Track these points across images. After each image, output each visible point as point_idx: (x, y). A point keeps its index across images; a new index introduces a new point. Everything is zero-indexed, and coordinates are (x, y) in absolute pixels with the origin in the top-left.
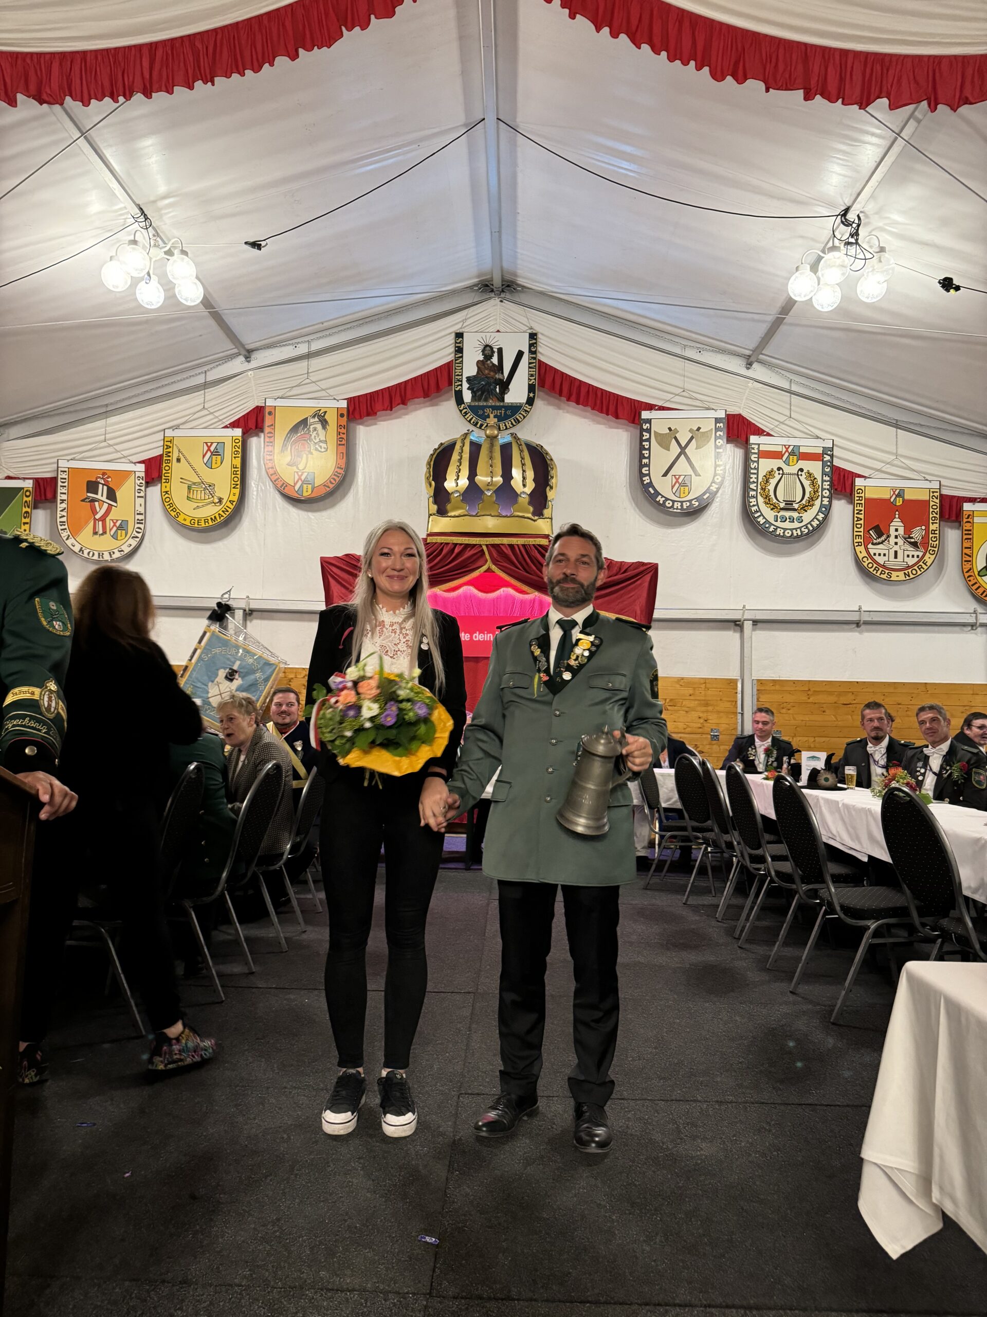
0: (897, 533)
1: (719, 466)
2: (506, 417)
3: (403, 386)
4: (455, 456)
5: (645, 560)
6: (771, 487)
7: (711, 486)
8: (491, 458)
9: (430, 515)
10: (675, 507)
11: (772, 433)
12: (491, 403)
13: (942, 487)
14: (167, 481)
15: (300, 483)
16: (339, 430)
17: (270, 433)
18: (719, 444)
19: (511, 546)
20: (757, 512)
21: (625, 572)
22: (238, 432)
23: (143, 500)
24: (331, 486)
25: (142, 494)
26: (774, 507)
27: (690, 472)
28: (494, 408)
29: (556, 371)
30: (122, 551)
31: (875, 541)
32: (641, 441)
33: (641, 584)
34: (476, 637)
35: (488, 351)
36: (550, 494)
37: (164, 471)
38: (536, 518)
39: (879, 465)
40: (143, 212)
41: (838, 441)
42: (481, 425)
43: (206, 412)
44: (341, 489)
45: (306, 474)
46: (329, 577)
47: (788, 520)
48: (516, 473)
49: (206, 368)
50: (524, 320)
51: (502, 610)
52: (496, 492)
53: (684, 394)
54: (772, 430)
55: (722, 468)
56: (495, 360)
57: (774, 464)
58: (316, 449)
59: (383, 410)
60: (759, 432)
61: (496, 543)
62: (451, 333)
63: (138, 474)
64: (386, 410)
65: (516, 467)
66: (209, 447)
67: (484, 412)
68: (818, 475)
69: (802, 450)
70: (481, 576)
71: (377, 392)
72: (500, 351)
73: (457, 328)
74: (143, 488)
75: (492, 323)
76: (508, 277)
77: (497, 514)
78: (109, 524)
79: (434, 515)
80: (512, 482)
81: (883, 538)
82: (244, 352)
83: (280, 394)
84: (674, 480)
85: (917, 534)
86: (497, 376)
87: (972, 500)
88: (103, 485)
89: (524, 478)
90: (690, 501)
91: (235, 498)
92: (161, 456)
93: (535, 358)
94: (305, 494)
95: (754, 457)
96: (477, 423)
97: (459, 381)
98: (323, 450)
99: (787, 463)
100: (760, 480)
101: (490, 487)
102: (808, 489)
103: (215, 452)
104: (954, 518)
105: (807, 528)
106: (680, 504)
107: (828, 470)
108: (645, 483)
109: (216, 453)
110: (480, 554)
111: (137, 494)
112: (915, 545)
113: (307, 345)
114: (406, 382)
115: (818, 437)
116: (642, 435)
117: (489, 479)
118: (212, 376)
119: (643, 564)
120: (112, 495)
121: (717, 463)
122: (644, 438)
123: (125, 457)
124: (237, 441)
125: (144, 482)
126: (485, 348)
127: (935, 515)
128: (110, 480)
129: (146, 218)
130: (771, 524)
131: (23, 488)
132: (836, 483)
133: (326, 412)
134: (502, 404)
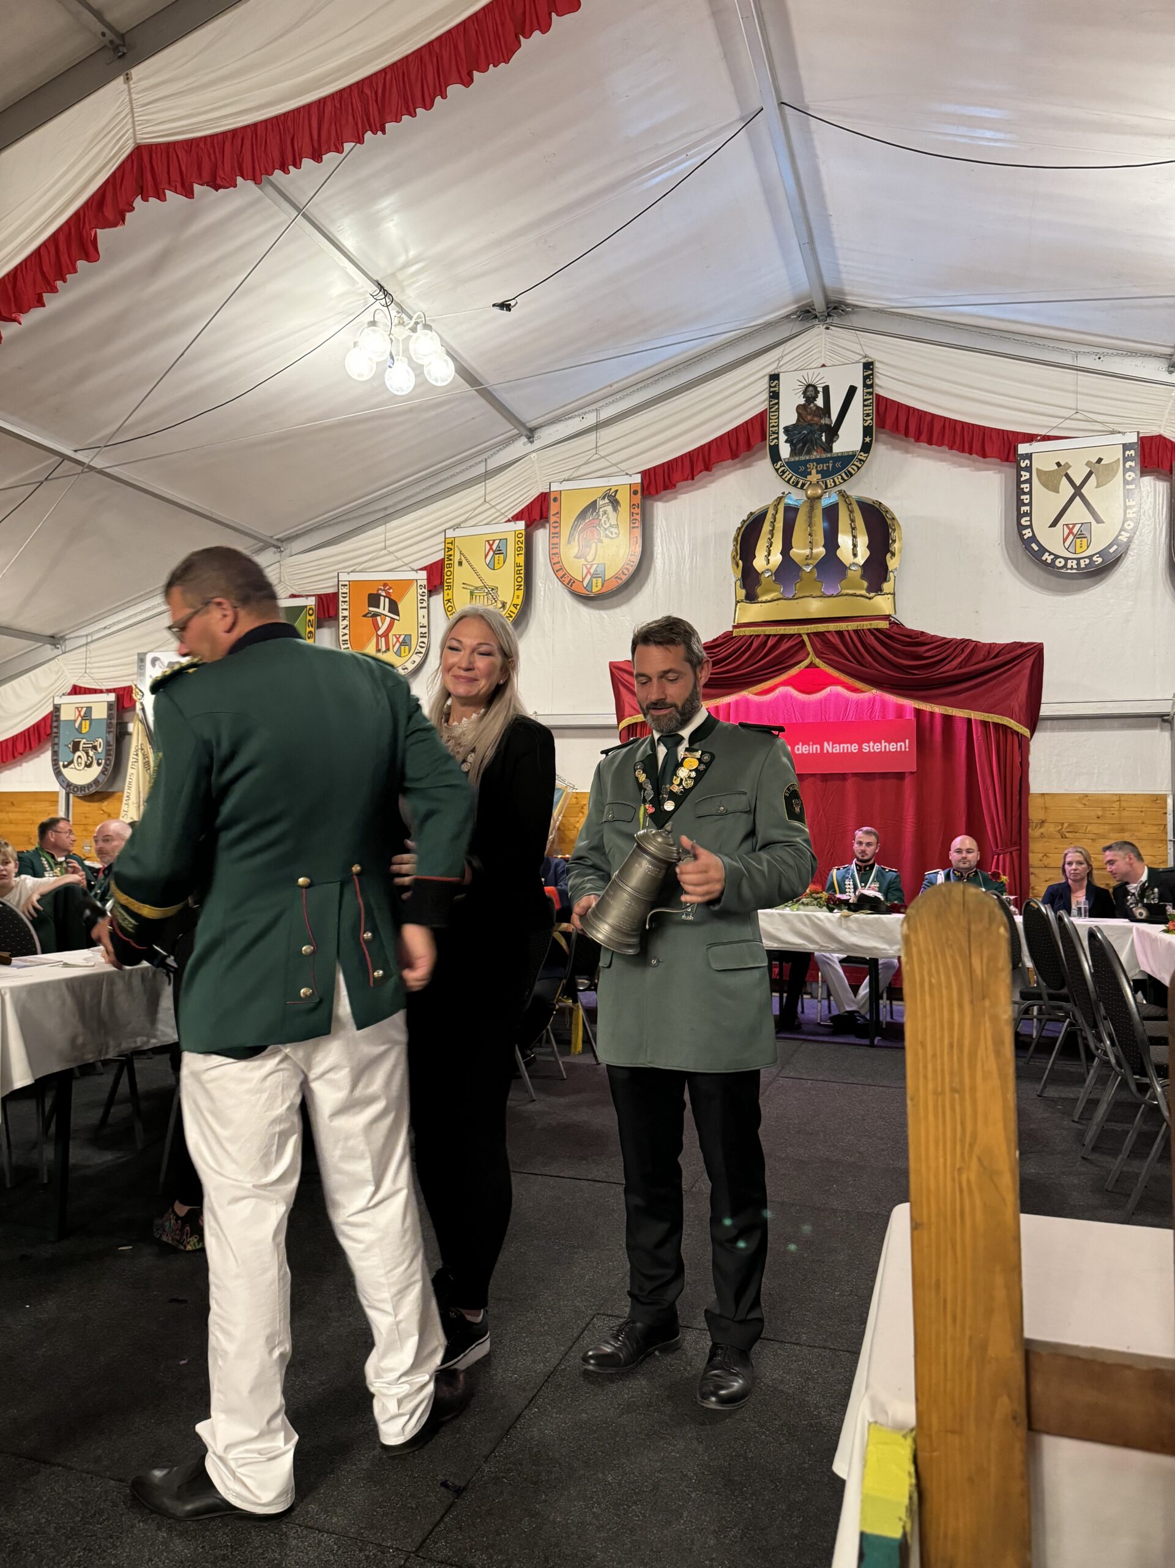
1: (1131, 507)
2: (836, 471)
3: (706, 448)
4: (766, 527)
5: (1025, 640)
7: (1119, 534)
8: (810, 525)
9: (737, 602)
10: (1069, 566)
12: (815, 455)
14: (450, 587)
15: (589, 577)
16: (632, 510)
17: (556, 522)
18: (1130, 479)
19: (840, 633)
21: (995, 657)
22: (521, 525)
23: (425, 611)
24: (625, 578)
25: (425, 604)
27: (1089, 518)
28: (819, 461)
29: (899, 406)
30: (406, 668)
32: (1019, 482)
33: (1019, 672)
34: (798, 749)
35: (810, 391)
36: (892, 563)
37: (446, 577)
38: (872, 594)
40: (381, 288)
42: (803, 485)
43: (487, 506)
44: (637, 580)
45: (595, 566)
46: (620, 686)
48: (844, 540)
49: (485, 456)
50: (856, 348)
51: (831, 716)
52: (817, 566)
53: (1078, 416)
55: (1134, 510)
56: (820, 402)
58: (607, 536)
59: (683, 480)
61: (820, 630)
62: (764, 376)
63: (420, 583)
64: (687, 479)
65: (844, 533)
66: (491, 546)
67: (807, 468)
70: (801, 673)
71: (676, 460)
72: (826, 389)
73: (770, 370)
74: (425, 598)
75: (815, 357)
76: (833, 297)
77: (819, 594)
78: (392, 639)
79: (742, 601)
80: (838, 553)
82: (525, 432)
83: (566, 475)
84: (1067, 531)
86: (823, 422)
88: (385, 597)
89: (855, 546)
90: (1090, 557)
91: (519, 601)
92: (443, 560)
93: (871, 393)
94: (595, 589)
96: (798, 483)
97: (774, 433)
98: (614, 536)
101: (809, 561)
103: (498, 550)
106: (1075, 562)
108: (1026, 537)
109: (498, 552)
110: (800, 645)
111: (420, 605)
113: (594, 414)
114: (710, 444)
116: (1019, 476)
117: (807, 552)
118: (493, 464)
119: (1022, 645)
120: (394, 608)
121: (1128, 504)
122: (1022, 479)
123: (406, 564)
124: (520, 536)
125: (426, 591)
126: (806, 389)
128: (391, 591)
129: (386, 294)
131: (306, 606)
133: (617, 491)
134: (829, 455)
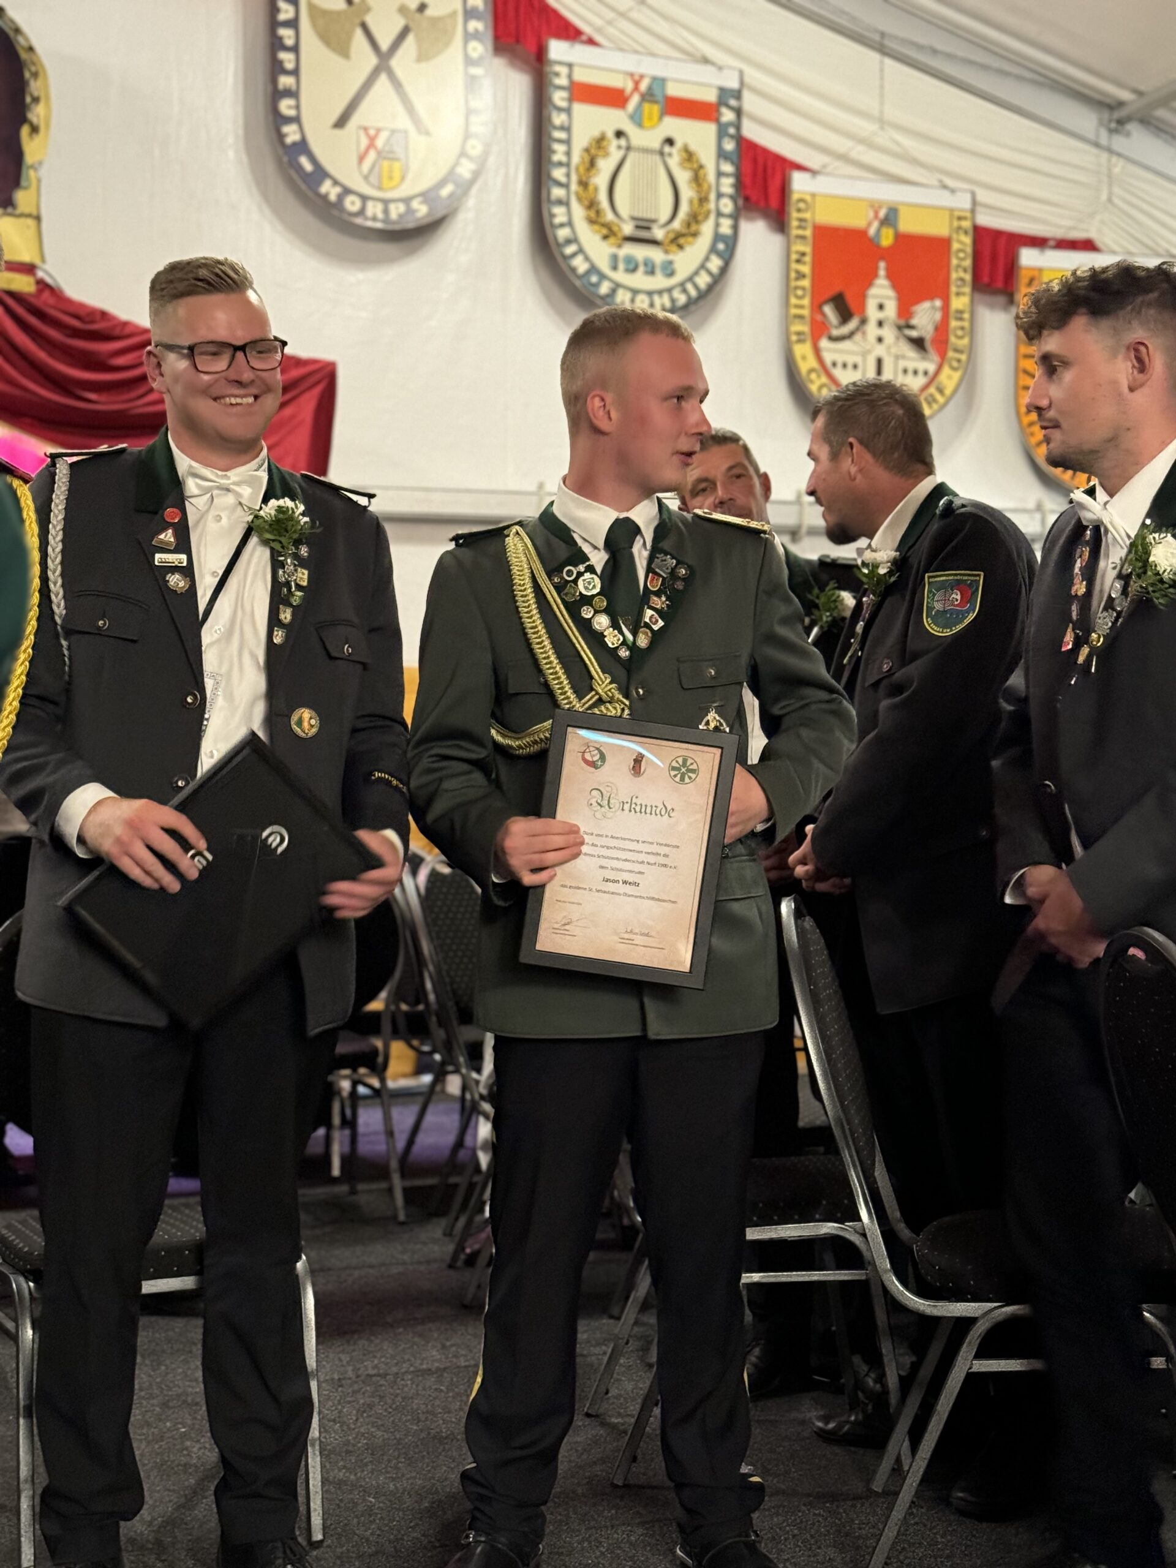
0: (881, 315)
1: (476, 112)
5: (309, 353)
6: (601, 181)
7: (457, 164)
10: (369, 214)
11: (598, 38)
13: (979, 209)
18: (475, 56)
20: (569, 242)
26: (609, 233)
27: (403, 122)
31: (835, 332)
39: (841, 144)
41: (751, 76)
47: (641, 269)
54: (599, 30)
55: (483, 118)
57: (607, 119)
60: (570, 32)
68: (707, 157)
69: (674, 90)
81: (853, 324)
84: (364, 142)
85: (925, 316)
87: (1038, 242)
90: (407, 201)
95: (559, 98)
99: (637, 119)
100: (576, 159)
102: (687, 193)
104: (1000, 284)
105: (685, 291)
106: (380, 206)
107: (729, 146)
108: (288, 141)
112: (918, 343)
115: (706, 61)
116: (273, 8)
119: (305, 362)
127: (962, 274)
130: (603, 277)
132: (748, 181)
